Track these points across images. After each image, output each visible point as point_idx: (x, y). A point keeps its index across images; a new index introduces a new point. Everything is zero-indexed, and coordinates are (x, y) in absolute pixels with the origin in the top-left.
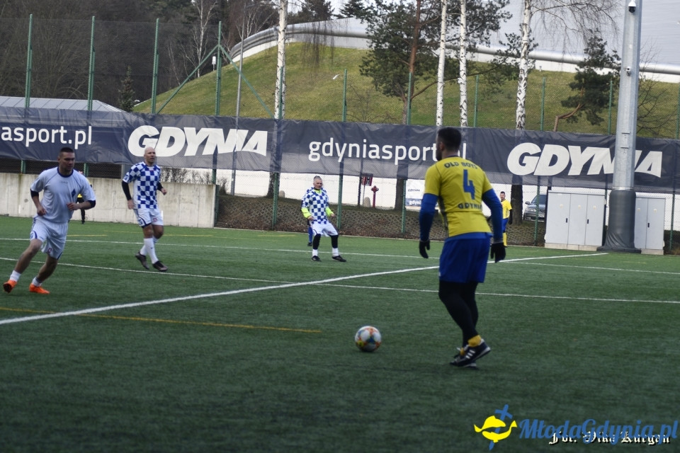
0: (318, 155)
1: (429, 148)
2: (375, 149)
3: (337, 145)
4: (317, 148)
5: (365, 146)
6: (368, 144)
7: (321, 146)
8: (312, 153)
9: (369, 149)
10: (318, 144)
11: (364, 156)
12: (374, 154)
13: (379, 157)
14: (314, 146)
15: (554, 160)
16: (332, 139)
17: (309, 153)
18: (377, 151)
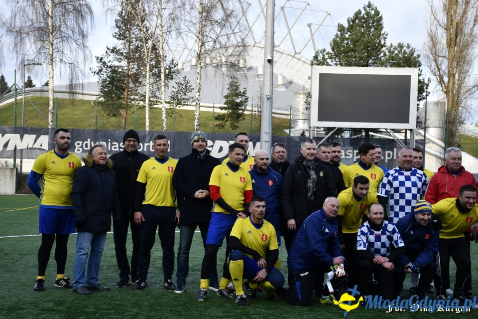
0: (81, 149)
1: (148, 144)
2: (115, 145)
3: (92, 143)
4: (80, 145)
5: (109, 143)
6: (111, 142)
7: (82, 144)
8: (77, 148)
9: (112, 145)
10: (81, 143)
11: (109, 149)
12: (115, 148)
13: (118, 150)
14: (78, 144)
15: (221, 149)
16: (89, 140)
17: (75, 148)
18: (117, 146)
